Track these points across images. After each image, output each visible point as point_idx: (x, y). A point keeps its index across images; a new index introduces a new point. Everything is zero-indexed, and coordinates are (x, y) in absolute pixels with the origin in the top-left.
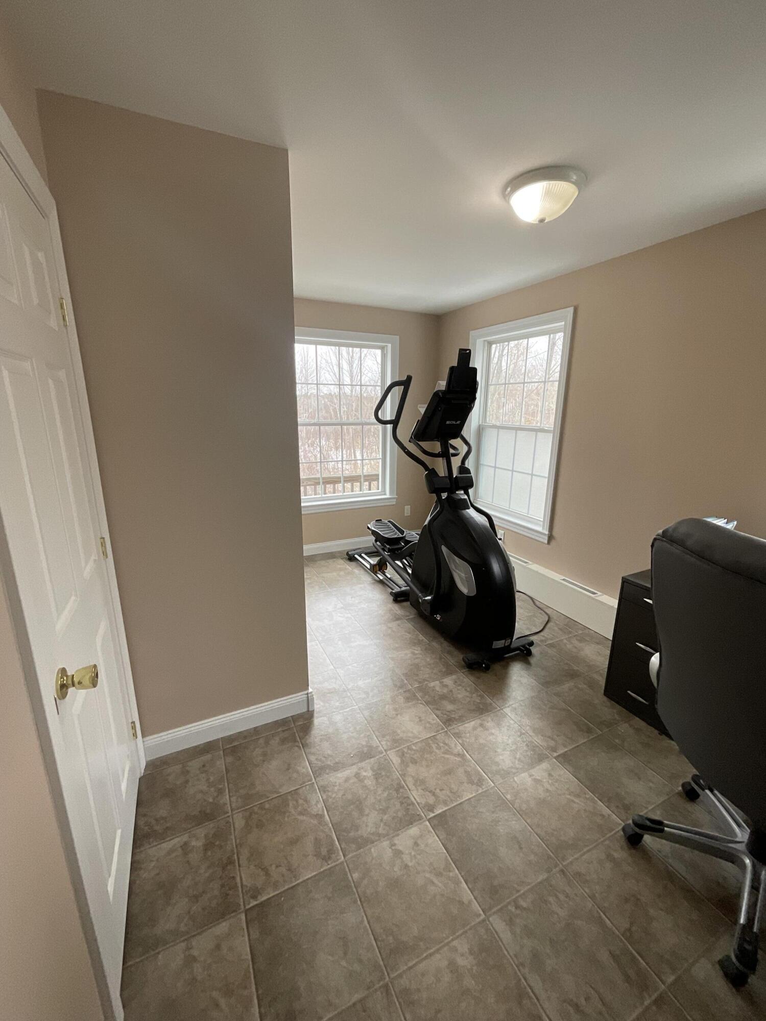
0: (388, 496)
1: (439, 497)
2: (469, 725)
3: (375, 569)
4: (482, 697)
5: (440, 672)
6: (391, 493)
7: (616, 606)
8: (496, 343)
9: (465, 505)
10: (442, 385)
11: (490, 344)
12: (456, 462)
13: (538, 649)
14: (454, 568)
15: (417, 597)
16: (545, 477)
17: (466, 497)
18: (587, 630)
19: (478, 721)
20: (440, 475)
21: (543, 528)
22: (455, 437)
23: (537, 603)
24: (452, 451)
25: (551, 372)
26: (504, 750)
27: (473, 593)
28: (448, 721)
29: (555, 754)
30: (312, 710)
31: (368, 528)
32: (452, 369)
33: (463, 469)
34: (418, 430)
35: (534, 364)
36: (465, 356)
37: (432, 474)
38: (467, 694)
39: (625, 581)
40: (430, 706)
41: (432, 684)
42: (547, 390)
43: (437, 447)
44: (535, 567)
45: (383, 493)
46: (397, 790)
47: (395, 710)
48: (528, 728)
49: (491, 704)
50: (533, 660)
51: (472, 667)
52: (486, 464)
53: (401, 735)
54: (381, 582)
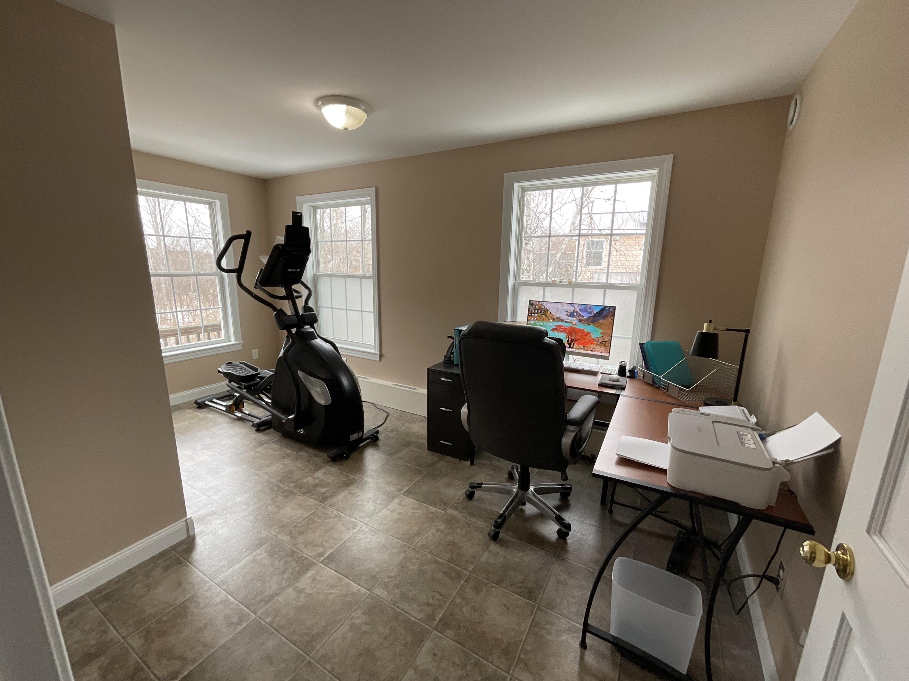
0: (233, 342)
1: (290, 332)
2: (341, 496)
3: (229, 410)
4: (347, 476)
5: (310, 470)
6: (236, 338)
7: (426, 393)
8: (320, 208)
9: (312, 336)
10: (281, 239)
11: (315, 208)
12: (300, 303)
13: (383, 435)
14: (310, 386)
15: (281, 419)
16: (371, 312)
17: (313, 330)
18: (413, 416)
19: (347, 492)
20: (288, 314)
21: (375, 350)
22: (296, 283)
23: (378, 406)
24: (295, 294)
25: (366, 233)
26: (368, 502)
27: (330, 401)
28: (324, 499)
29: (402, 492)
30: (193, 534)
31: (219, 372)
32: (288, 227)
33: (307, 308)
34: (262, 278)
35: (351, 226)
36: (297, 217)
37: (280, 313)
38: (335, 478)
39: (429, 370)
40: (307, 495)
41: (305, 481)
42: (365, 248)
43: (281, 291)
44: (373, 380)
45: (228, 340)
46: (291, 556)
47: (277, 506)
48: (383, 484)
49: (354, 478)
50: (380, 443)
51: (335, 459)
52: (324, 306)
53: (287, 521)
54: (240, 419)
